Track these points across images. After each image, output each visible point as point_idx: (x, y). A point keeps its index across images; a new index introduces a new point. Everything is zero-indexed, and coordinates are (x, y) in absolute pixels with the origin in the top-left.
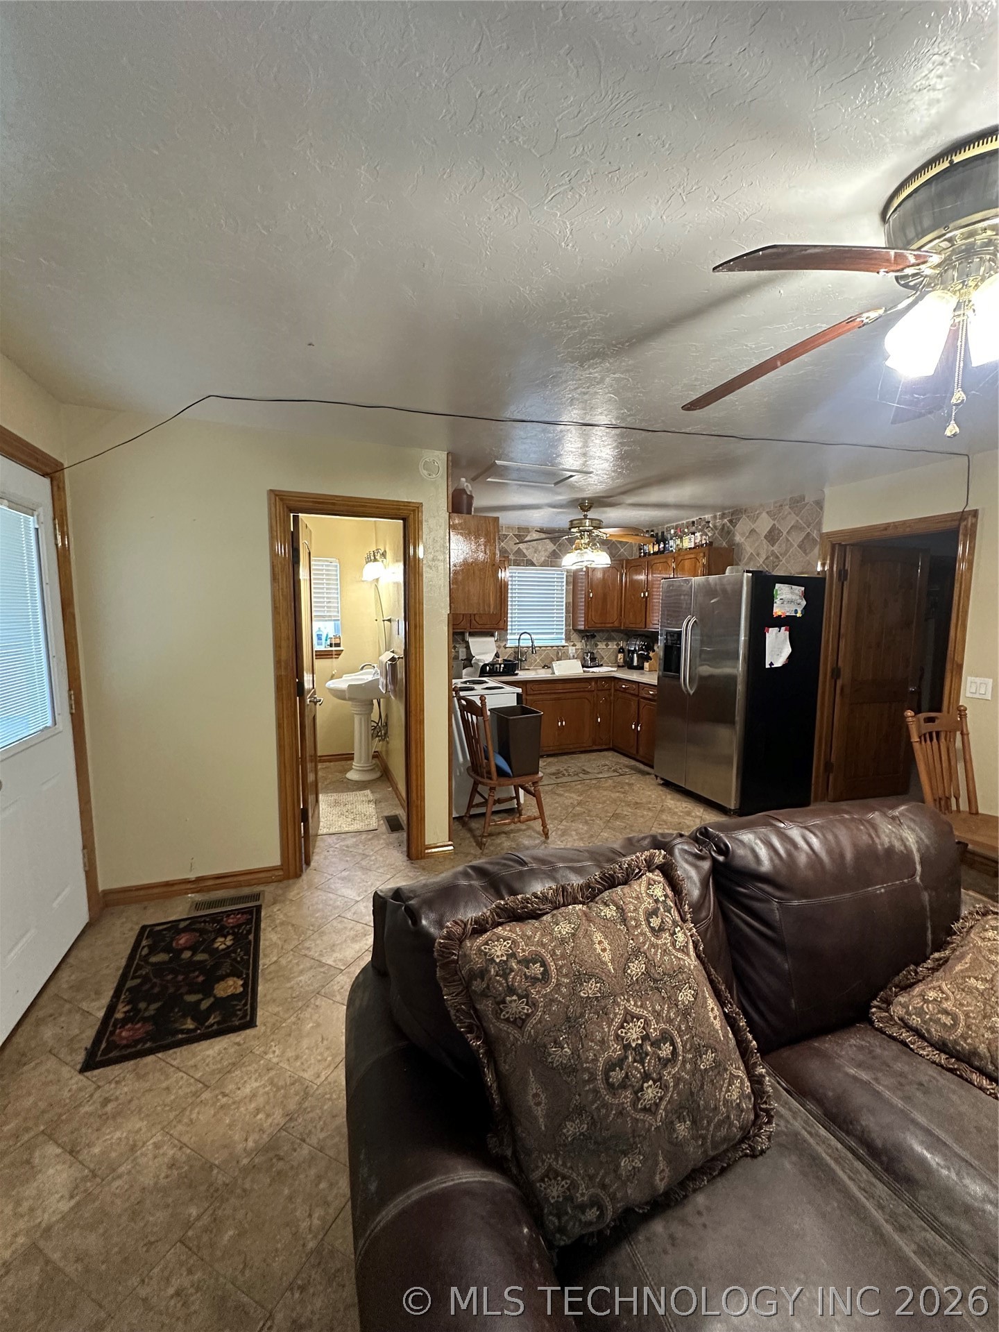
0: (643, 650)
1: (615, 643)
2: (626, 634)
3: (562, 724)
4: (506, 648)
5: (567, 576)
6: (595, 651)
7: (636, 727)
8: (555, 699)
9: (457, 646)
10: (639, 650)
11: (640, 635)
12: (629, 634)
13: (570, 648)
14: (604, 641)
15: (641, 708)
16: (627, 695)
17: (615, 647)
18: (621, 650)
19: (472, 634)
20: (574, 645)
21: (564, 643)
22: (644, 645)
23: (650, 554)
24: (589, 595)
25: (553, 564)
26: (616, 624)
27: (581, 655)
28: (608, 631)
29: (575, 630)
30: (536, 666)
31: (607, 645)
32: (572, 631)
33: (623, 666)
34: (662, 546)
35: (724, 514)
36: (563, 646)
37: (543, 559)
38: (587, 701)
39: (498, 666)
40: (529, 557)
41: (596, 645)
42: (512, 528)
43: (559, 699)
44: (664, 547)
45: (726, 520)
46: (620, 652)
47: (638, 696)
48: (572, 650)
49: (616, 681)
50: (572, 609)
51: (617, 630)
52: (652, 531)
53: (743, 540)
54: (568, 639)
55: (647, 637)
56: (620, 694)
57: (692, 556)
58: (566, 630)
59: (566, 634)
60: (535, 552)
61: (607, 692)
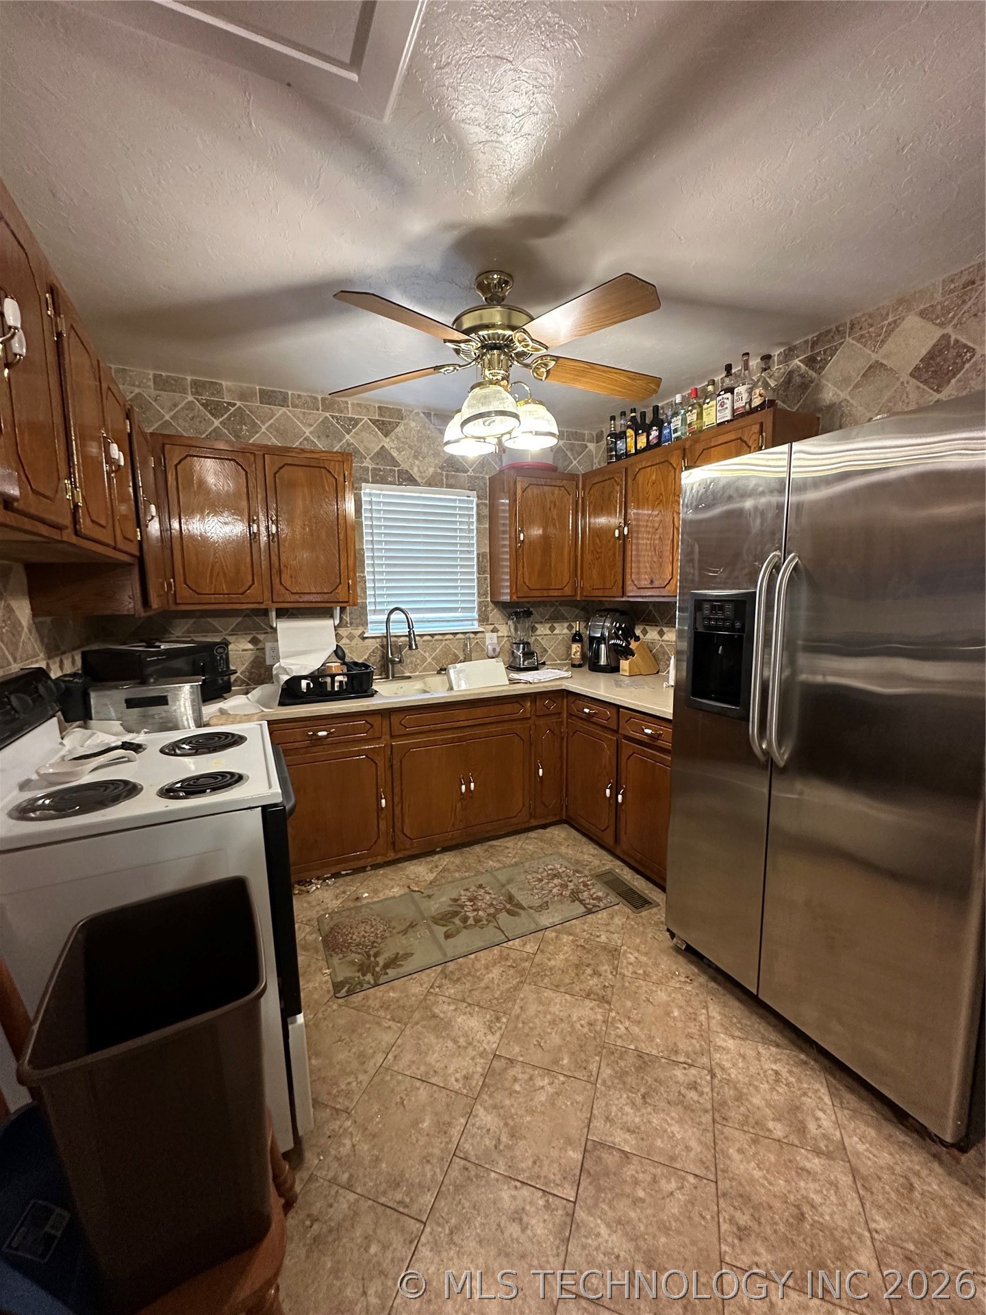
0: (618, 638)
1: (566, 625)
2: (583, 609)
3: (468, 788)
4: (364, 638)
5: (478, 505)
6: (531, 640)
7: (615, 794)
8: (453, 741)
9: (261, 637)
10: (611, 638)
11: (609, 611)
12: (590, 609)
13: (488, 635)
14: (547, 621)
15: (624, 758)
16: (592, 728)
17: (566, 631)
18: (577, 638)
19: (283, 613)
20: (494, 630)
21: (476, 627)
22: (618, 629)
23: (627, 455)
24: (517, 537)
25: (452, 481)
26: (568, 591)
27: (507, 646)
28: (552, 604)
29: (497, 603)
30: (425, 670)
31: (552, 629)
32: (491, 606)
33: (580, 666)
34: (654, 433)
35: (791, 349)
36: (475, 633)
37: (431, 470)
38: (517, 739)
39: (329, 680)
40: (405, 466)
41: (534, 629)
42: (367, 408)
43: (460, 739)
44: (659, 437)
45: (796, 362)
46: (574, 641)
47: (616, 731)
48: (491, 640)
49: (572, 699)
50: (490, 564)
51: (570, 603)
52: (634, 410)
53: (843, 395)
54: (483, 619)
55: (623, 613)
56: (579, 723)
57: (732, 436)
58: (480, 603)
59: (480, 610)
60: (416, 457)
61: (554, 719)
